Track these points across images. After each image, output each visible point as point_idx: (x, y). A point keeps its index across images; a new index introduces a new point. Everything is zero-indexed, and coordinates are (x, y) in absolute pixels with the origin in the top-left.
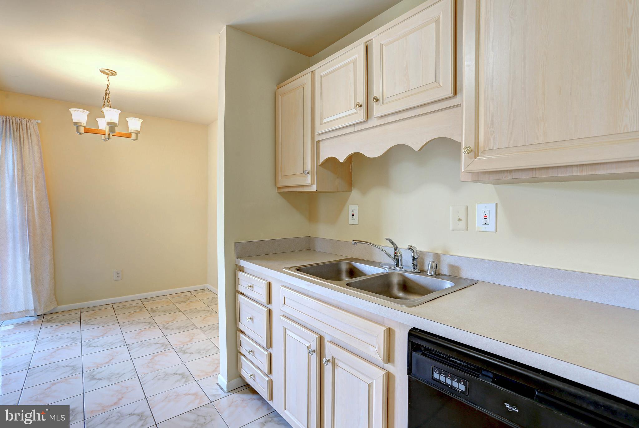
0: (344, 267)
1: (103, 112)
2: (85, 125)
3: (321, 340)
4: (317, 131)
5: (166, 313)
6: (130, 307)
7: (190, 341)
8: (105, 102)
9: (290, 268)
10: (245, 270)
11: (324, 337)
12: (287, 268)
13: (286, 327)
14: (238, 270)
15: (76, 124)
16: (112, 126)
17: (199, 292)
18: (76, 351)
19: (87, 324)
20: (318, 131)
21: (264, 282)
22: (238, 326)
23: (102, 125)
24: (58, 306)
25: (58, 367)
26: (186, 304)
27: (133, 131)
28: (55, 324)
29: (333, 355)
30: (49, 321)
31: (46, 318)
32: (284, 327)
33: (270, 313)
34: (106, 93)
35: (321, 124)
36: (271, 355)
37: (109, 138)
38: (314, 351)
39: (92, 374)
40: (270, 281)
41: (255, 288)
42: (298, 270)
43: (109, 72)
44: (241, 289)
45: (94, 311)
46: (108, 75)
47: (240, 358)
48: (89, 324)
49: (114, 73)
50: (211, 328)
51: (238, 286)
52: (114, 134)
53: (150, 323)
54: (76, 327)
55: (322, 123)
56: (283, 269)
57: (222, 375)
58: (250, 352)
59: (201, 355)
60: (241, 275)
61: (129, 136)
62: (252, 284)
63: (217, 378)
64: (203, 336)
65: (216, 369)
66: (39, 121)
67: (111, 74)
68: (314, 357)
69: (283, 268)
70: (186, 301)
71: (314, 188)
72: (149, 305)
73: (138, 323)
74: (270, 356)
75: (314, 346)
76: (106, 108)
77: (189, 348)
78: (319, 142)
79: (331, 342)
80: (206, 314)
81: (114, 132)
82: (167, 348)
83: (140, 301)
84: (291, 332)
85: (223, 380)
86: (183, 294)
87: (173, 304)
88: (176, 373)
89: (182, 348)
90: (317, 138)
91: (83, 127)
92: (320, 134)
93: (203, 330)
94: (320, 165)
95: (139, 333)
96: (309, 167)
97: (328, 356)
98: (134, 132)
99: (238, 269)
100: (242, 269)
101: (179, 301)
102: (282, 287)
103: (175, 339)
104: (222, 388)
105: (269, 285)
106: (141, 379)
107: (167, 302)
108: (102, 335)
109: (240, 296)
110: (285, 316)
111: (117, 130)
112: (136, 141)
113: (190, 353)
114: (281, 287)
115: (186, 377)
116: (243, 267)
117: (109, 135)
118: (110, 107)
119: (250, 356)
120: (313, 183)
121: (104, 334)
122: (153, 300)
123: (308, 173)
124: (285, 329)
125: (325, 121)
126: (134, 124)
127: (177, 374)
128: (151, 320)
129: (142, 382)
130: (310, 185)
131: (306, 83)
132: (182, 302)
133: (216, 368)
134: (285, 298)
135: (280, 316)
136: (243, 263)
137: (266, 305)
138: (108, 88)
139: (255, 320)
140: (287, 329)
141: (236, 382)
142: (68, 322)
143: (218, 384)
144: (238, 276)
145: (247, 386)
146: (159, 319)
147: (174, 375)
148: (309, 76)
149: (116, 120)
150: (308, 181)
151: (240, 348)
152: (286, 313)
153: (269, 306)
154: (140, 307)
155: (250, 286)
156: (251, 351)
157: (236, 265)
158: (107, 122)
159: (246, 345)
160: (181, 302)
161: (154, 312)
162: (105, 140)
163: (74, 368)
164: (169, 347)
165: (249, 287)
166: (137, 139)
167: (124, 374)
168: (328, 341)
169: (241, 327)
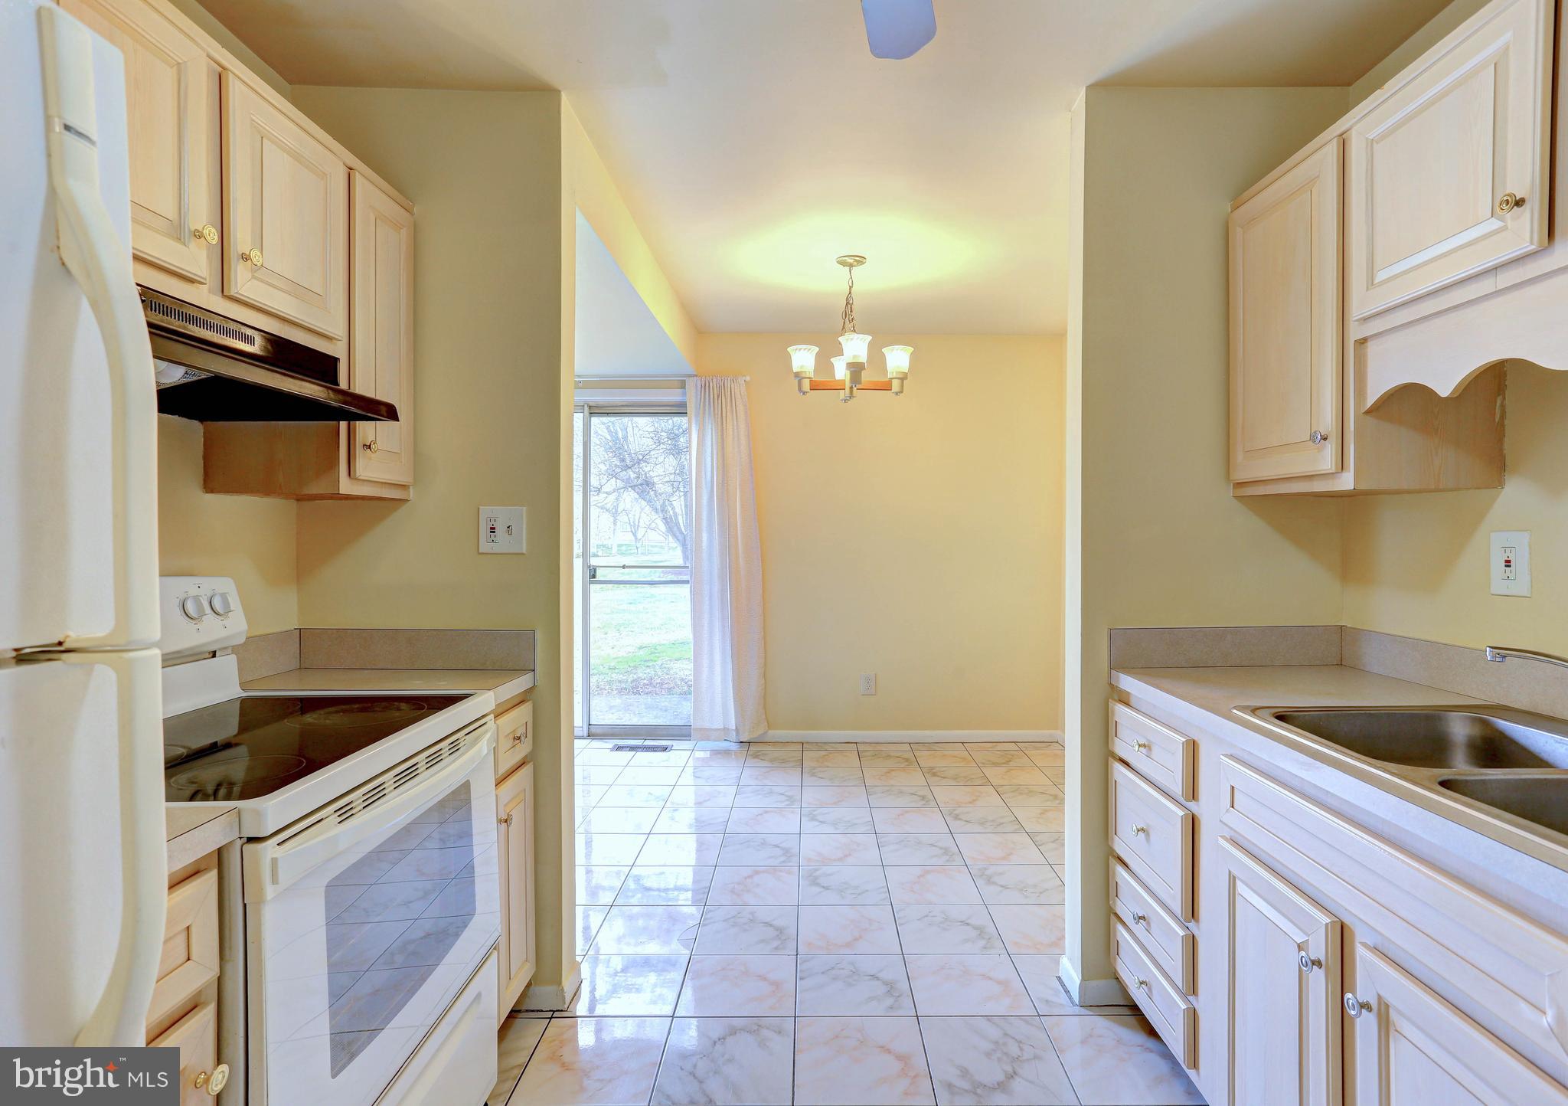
0: (1460, 730)
1: (840, 344)
2: (812, 375)
3: (1342, 935)
4: (1356, 311)
5: (958, 782)
6: (889, 756)
7: (1004, 858)
8: (844, 323)
9: (1254, 711)
10: (1133, 702)
11: (1352, 927)
12: (1242, 708)
13: (1235, 872)
14: (1115, 700)
15: (797, 375)
16: (856, 369)
17: (1036, 748)
18: (790, 823)
19: (813, 775)
20: (1357, 308)
21: (1180, 738)
22: (1112, 843)
23: (841, 371)
24: (770, 731)
25: (764, 844)
26: (1003, 769)
27: (895, 375)
28: (765, 764)
29: (1382, 993)
30: (756, 756)
31: (753, 748)
32: (1230, 872)
33: (1193, 825)
34: (847, 303)
35: (1368, 289)
36: (1195, 941)
37: (851, 396)
38: (1317, 963)
39: (814, 874)
40: (1196, 739)
41: (1156, 752)
42: (1281, 717)
43: (852, 261)
44: (1121, 748)
45: (824, 753)
46: (851, 266)
47: (1115, 928)
48: (816, 776)
49: (860, 260)
50: (1057, 840)
51: (1112, 739)
52: (859, 386)
53: (923, 798)
54: (794, 777)
55: (1371, 283)
56: (1235, 711)
57: (1070, 960)
58: (1140, 918)
59: (1026, 897)
60: (1120, 711)
61: (886, 387)
62: (1148, 740)
63: (1058, 963)
64: (1034, 854)
65: (1058, 943)
66: (748, 378)
67: (855, 263)
68: (1318, 979)
69: (1235, 708)
70: (1004, 763)
71: (1347, 482)
72: (925, 758)
73: (901, 792)
74: (1192, 945)
75: (1318, 949)
76: (848, 336)
77: (1001, 874)
78: (1363, 343)
79: (1376, 950)
80: (1048, 804)
81: (860, 383)
82: (954, 861)
83: (907, 747)
84: (1252, 892)
85: (1071, 969)
86: (1000, 747)
87: (974, 764)
88: (967, 922)
89: (985, 869)
90: (1355, 333)
91: (809, 380)
92: (1366, 319)
93: (1037, 838)
94: (1368, 412)
95: (902, 815)
96: (1327, 420)
97: (1363, 989)
98: (898, 376)
99: (1116, 698)
100: (1125, 700)
101: (989, 761)
102: (1227, 759)
103: (975, 845)
104: (1067, 992)
105: (1192, 749)
106: (897, 912)
107: (964, 759)
108: (835, 803)
109: (1119, 768)
110: (1233, 842)
111: (866, 377)
112: (901, 395)
113: (1002, 886)
114: (1222, 757)
115: (987, 936)
116: (1128, 694)
117: (851, 388)
118: (854, 331)
119: (1139, 929)
120: (1343, 466)
121: (839, 801)
122: (934, 748)
123: (1325, 439)
124: (1232, 880)
125: (1381, 276)
126: (898, 359)
127: (968, 924)
128: (926, 792)
129: (899, 918)
130: (1333, 473)
131: (1318, 176)
132: (995, 764)
133: (1059, 939)
134: (1236, 791)
135: (1220, 839)
136: (1128, 683)
137: (1182, 800)
138: (850, 293)
139: (1153, 837)
140: (1240, 879)
141: (1102, 987)
142: (781, 763)
143: (1059, 978)
144: (1113, 714)
145: (1134, 1009)
146: (944, 793)
147: (961, 925)
148: (1331, 151)
149: (863, 357)
150: (1326, 459)
151: (1114, 902)
152: (1235, 831)
153: (1192, 805)
154: (907, 760)
155: (1144, 746)
156: (1143, 918)
157: (1111, 686)
158: (847, 364)
159: (1131, 899)
160: (993, 763)
161: (934, 775)
162: (845, 401)
163: (787, 852)
164: (959, 860)
165: (1140, 746)
166: (902, 392)
167: (867, 891)
168: (1365, 945)
169: (1120, 848)
